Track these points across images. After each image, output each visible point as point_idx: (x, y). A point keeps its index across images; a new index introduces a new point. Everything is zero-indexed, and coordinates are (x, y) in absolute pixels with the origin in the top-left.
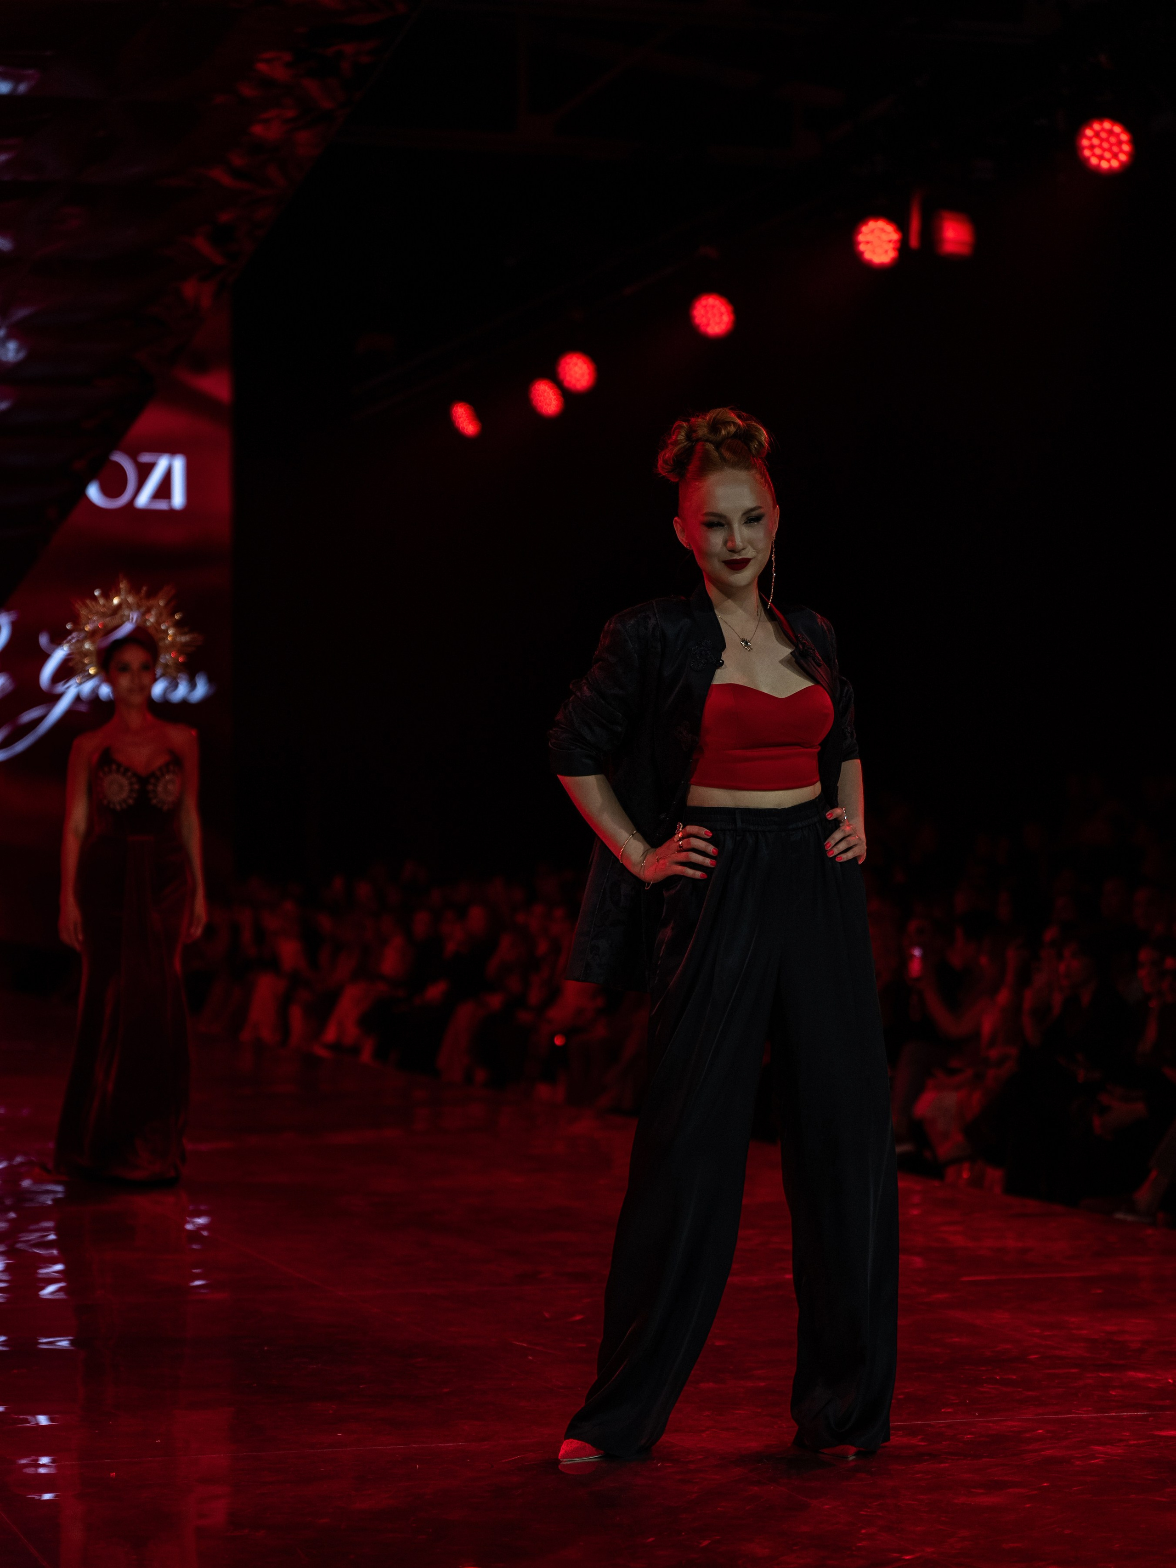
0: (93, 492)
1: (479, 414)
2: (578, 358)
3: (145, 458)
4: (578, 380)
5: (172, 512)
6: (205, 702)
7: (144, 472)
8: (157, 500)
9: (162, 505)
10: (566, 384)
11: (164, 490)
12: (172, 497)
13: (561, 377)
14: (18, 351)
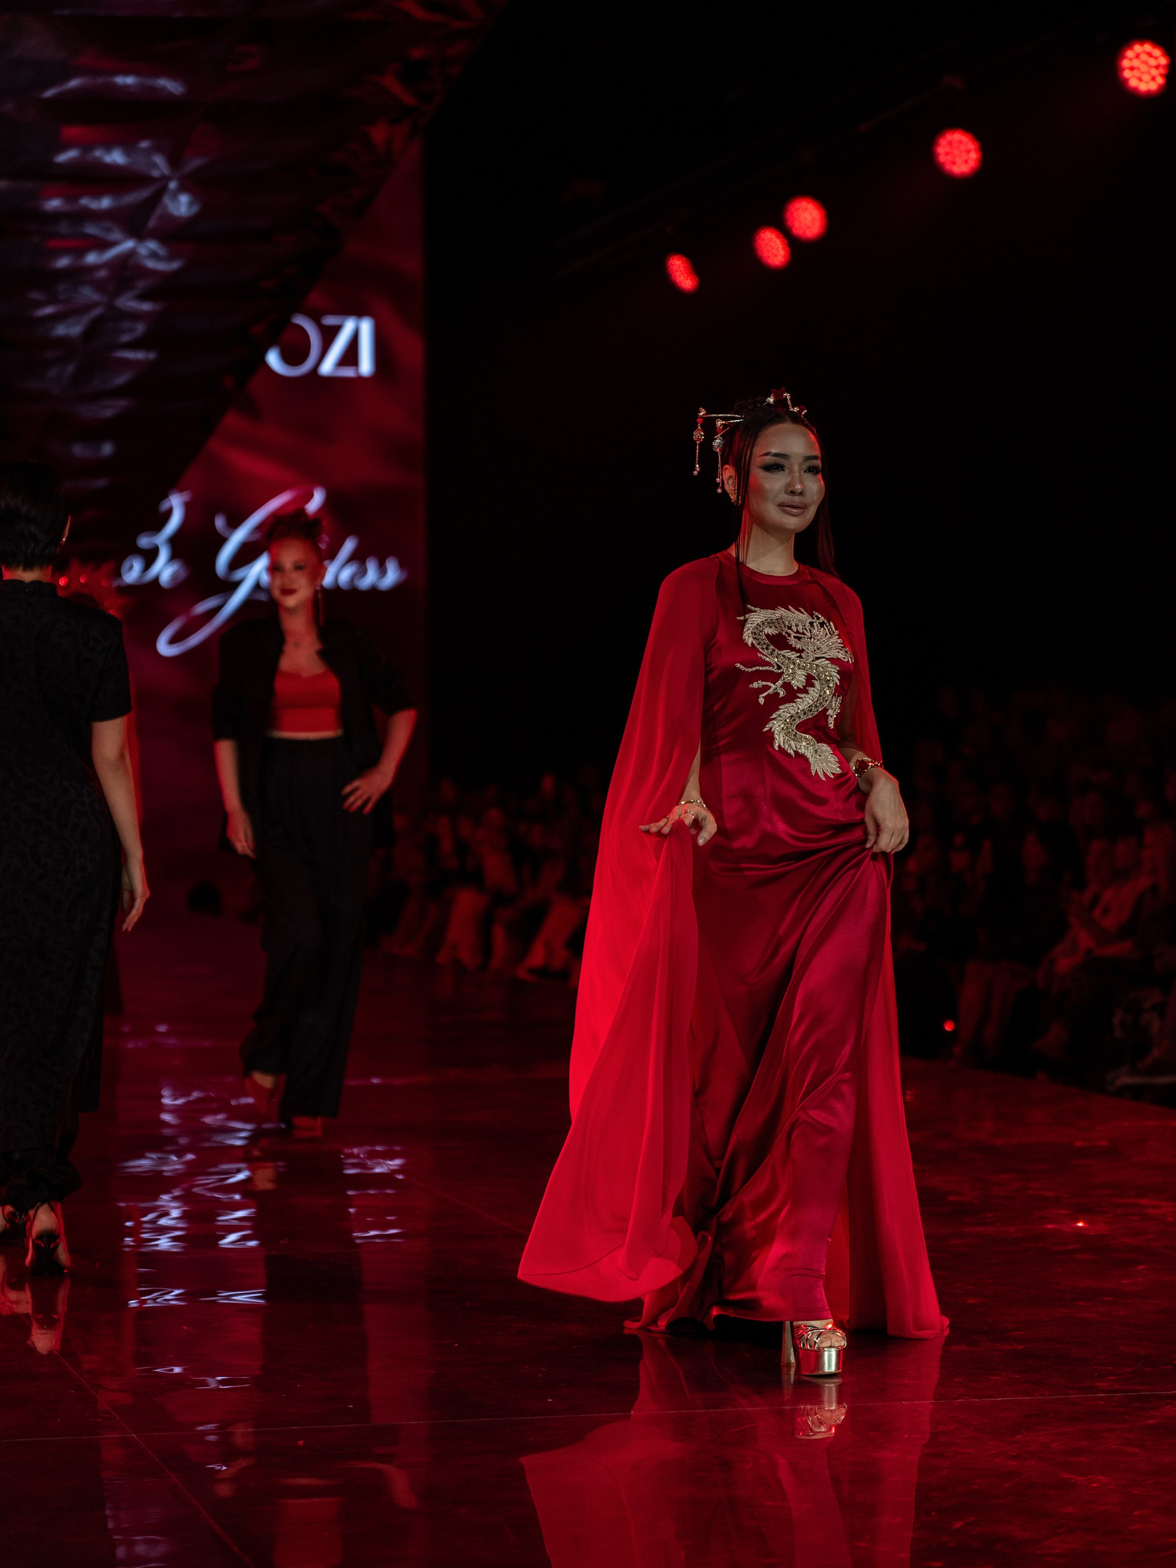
0: (273, 359)
1: (697, 268)
2: (809, 202)
3: (330, 321)
4: (808, 228)
5: (360, 379)
6: (397, 589)
7: (329, 335)
8: (342, 367)
9: (348, 372)
10: (795, 232)
11: (350, 356)
12: (359, 364)
13: (789, 223)
14: (191, 204)
